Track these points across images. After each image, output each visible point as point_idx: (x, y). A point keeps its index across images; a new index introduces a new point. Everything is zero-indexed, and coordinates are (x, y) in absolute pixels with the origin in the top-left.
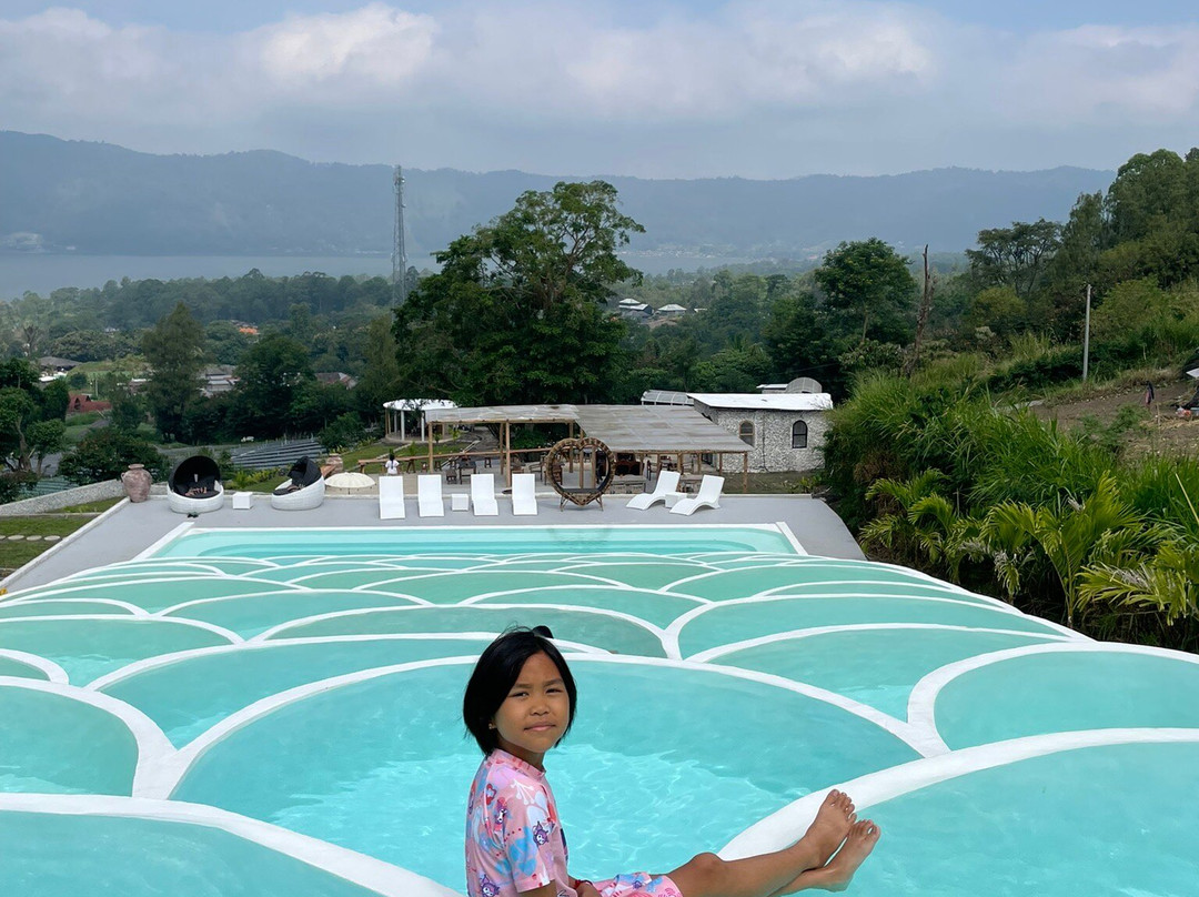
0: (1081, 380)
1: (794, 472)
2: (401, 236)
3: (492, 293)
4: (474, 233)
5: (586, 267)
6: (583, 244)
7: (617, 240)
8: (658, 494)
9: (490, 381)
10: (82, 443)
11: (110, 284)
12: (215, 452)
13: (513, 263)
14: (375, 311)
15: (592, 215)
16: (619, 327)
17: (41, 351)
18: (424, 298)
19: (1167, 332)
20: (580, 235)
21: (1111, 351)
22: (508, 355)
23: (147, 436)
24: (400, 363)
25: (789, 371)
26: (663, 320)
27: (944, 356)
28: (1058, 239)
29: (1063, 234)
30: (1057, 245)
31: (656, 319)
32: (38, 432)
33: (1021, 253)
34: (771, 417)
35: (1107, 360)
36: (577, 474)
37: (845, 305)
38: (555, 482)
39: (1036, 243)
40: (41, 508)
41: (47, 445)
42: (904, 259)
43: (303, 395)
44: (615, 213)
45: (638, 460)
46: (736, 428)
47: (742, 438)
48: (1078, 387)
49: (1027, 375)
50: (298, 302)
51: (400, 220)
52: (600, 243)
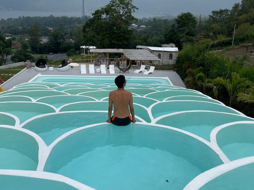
0: (232, 45)
1: (169, 65)
2: (84, 8)
3: (104, 23)
4: (100, 9)
5: (125, 17)
6: (125, 12)
7: (132, 11)
8: (140, 70)
9: (104, 43)
10: (15, 54)
11: (20, 17)
12: (44, 56)
13: (109, 16)
14: (78, 25)
15: (127, 5)
16: (132, 31)
17: (5, 32)
18: (89, 23)
19: (251, 35)
20: (124, 10)
21: (239, 39)
22: (108, 37)
23: (29, 52)
24: (84, 38)
25: (169, 42)
26: (141, 29)
27: (202, 39)
28: (229, 13)
29: (230, 12)
30: (229, 15)
31: (139, 29)
32: (6, 50)
33: (221, 16)
34: (165, 53)
35: (238, 41)
36: (123, 64)
37: (181, 27)
38: (118, 66)
39: (224, 14)
40: (7, 67)
41: (8, 53)
42: (195, 17)
43: (63, 44)
44: (132, 5)
45: (136, 62)
46: (157, 55)
47: (158, 57)
48: (231, 47)
49: (220, 44)
50: (61, 23)
51: (84, 5)
52: (128, 12)
